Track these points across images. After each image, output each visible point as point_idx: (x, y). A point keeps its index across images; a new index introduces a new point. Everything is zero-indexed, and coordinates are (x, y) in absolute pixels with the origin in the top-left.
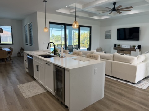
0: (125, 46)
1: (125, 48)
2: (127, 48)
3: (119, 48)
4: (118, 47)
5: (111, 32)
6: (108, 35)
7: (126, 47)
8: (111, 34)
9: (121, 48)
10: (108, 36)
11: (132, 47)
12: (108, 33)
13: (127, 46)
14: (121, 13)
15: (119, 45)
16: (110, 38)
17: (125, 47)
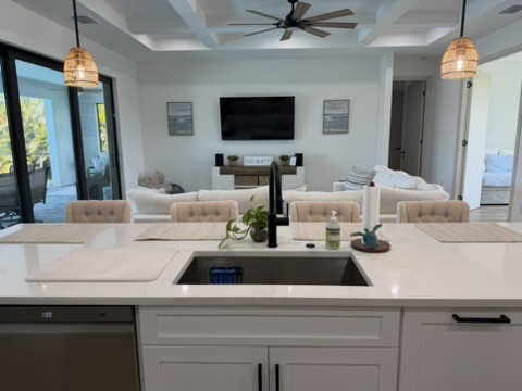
0: (255, 158)
1: (258, 164)
2: (261, 164)
3: (235, 166)
4: (231, 166)
5: (191, 109)
6: (181, 120)
7: (258, 161)
8: (192, 116)
9: (242, 166)
10: (180, 125)
11: (279, 162)
12: (180, 114)
13: (260, 159)
14: (327, 34)
15: (234, 159)
16: (192, 134)
17: (254, 164)
